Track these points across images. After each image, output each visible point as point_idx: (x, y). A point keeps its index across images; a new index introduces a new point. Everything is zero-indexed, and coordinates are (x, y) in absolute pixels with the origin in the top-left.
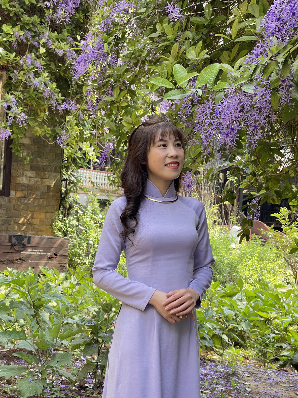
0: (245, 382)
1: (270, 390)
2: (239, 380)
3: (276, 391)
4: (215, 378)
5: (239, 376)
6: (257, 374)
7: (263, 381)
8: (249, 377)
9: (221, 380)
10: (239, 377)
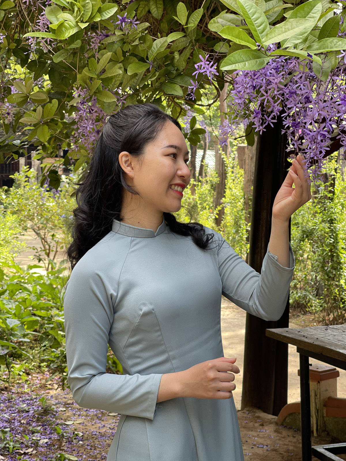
0: (65, 421)
1: (102, 427)
2: (56, 419)
3: (110, 427)
4: (25, 422)
5: (54, 413)
6: (72, 404)
7: (85, 413)
8: (65, 411)
9: (34, 424)
10: (55, 415)
